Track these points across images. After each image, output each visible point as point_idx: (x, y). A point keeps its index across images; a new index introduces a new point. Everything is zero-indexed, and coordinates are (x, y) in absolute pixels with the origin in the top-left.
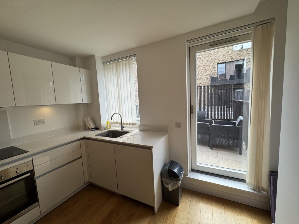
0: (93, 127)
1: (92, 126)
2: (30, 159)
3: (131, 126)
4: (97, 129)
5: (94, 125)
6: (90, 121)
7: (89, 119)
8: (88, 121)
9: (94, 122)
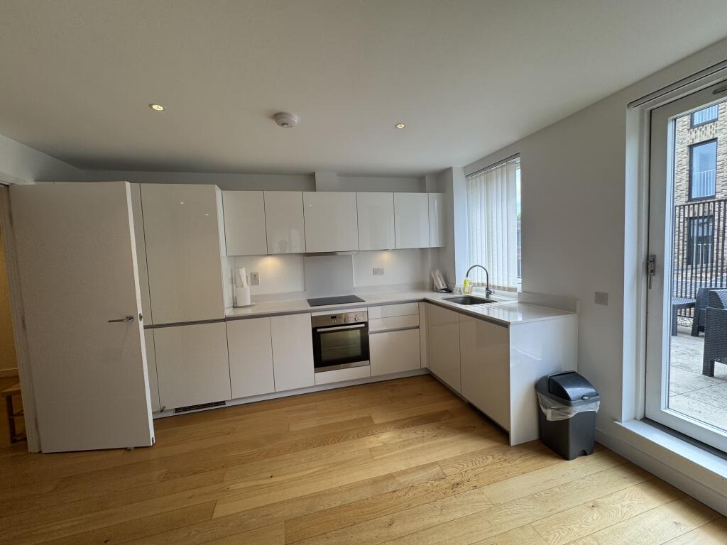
0: (442, 287)
1: (441, 285)
2: (366, 309)
3: (506, 292)
4: (449, 291)
5: (445, 285)
6: (439, 277)
7: (437, 272)
8: (436, 278)
9: (446, 280)
